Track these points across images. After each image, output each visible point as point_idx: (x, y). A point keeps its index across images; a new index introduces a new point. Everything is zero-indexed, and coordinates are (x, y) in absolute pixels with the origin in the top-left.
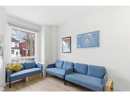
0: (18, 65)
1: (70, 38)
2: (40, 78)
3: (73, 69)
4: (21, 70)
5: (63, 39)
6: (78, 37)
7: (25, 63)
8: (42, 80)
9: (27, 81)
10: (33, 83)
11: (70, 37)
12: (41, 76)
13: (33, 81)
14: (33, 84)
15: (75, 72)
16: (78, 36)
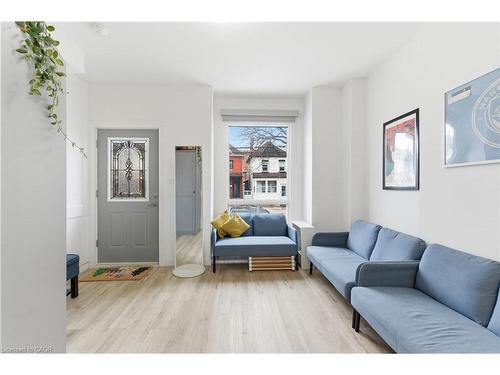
0: (236, 220)
1: (414, 116)
2: (290, 272)
3: (413, 272)
4: (243, 235)
5: (387, 127)
6: (451, 101)
7: (257, 217)
8: (291, 278)
9: (251, 269)
10: (262, 279)
11: (417, 111)
12: (293, 268)
13: (264, 274)
14: (260, 283)
15: (414, 288)
16: (453, 96)
